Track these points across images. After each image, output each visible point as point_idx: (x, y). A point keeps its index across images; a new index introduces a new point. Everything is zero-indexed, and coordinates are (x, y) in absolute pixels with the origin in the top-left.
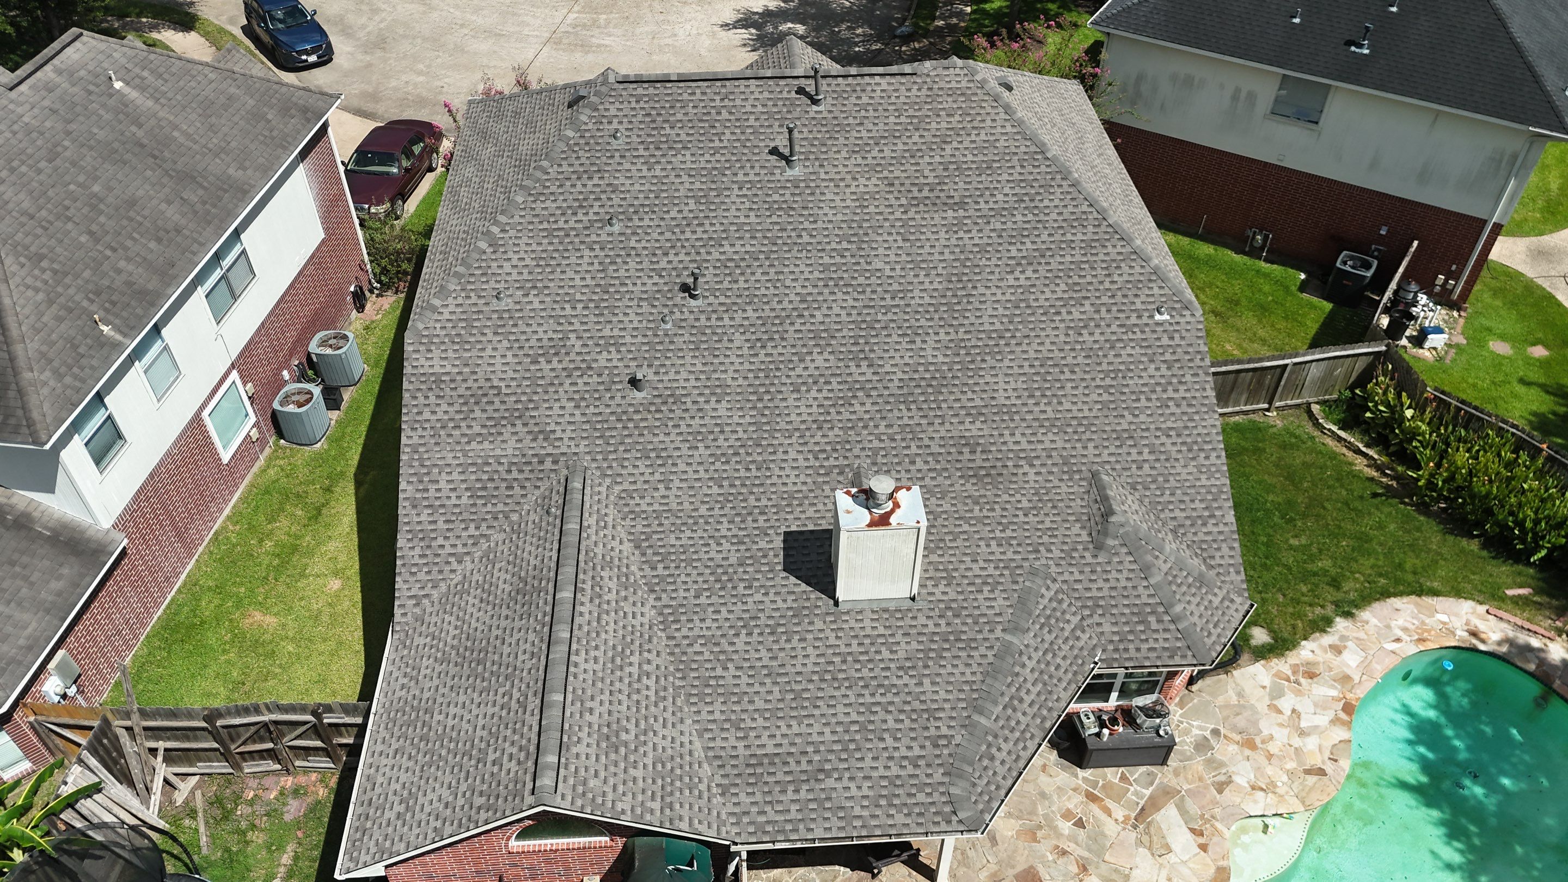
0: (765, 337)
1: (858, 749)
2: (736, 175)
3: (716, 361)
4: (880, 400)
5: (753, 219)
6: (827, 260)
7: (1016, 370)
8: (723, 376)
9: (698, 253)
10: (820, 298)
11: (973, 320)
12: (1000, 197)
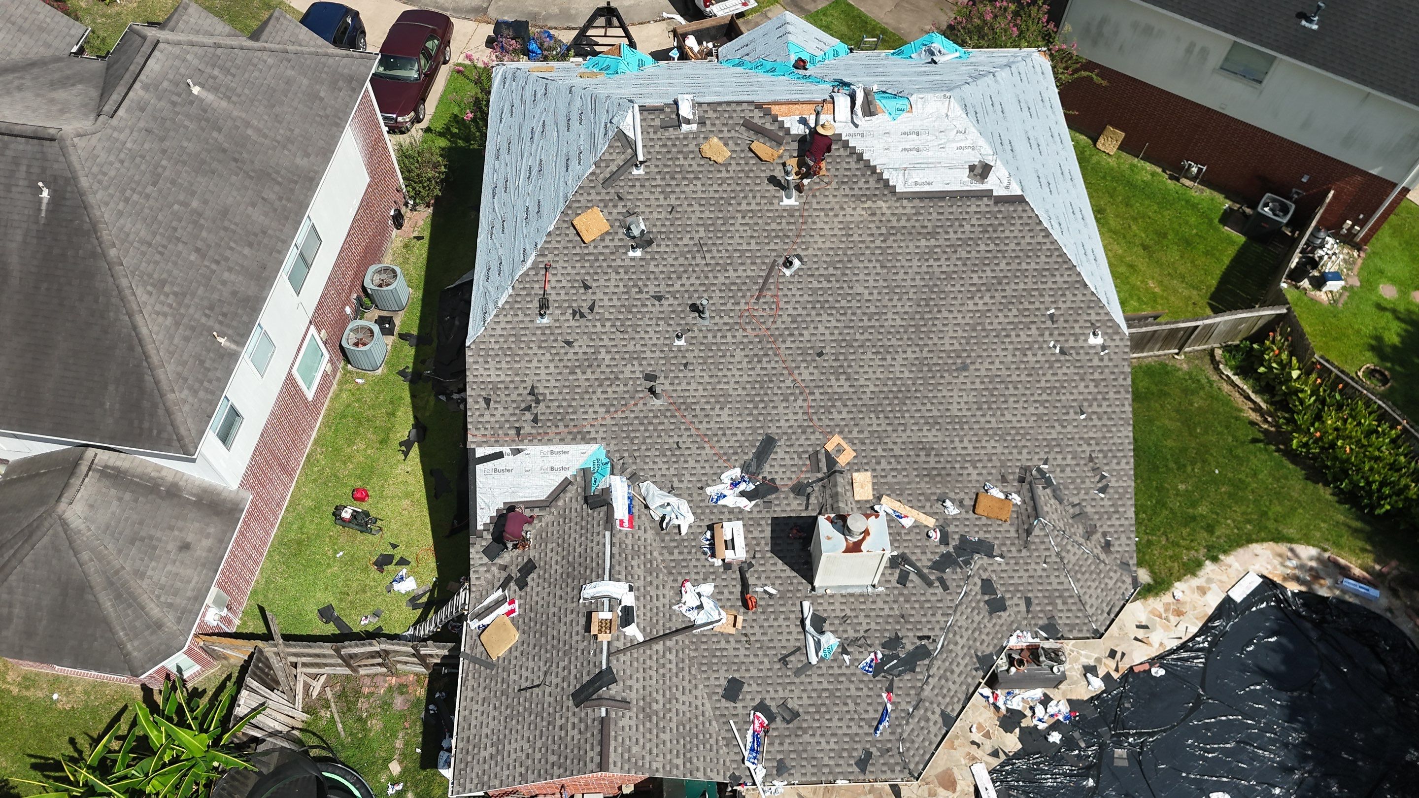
0: (761, 353)
1: (828, 712)
2: (740, 204)
3: (720, 374)
4: (854, 410)
5: (754, 246)
6: (815, 285)
7: (969, 386)
8: (726, 387)
9: (707, 278)
10: (809, 319)
11: (936, 340)
12: (967, 227)
